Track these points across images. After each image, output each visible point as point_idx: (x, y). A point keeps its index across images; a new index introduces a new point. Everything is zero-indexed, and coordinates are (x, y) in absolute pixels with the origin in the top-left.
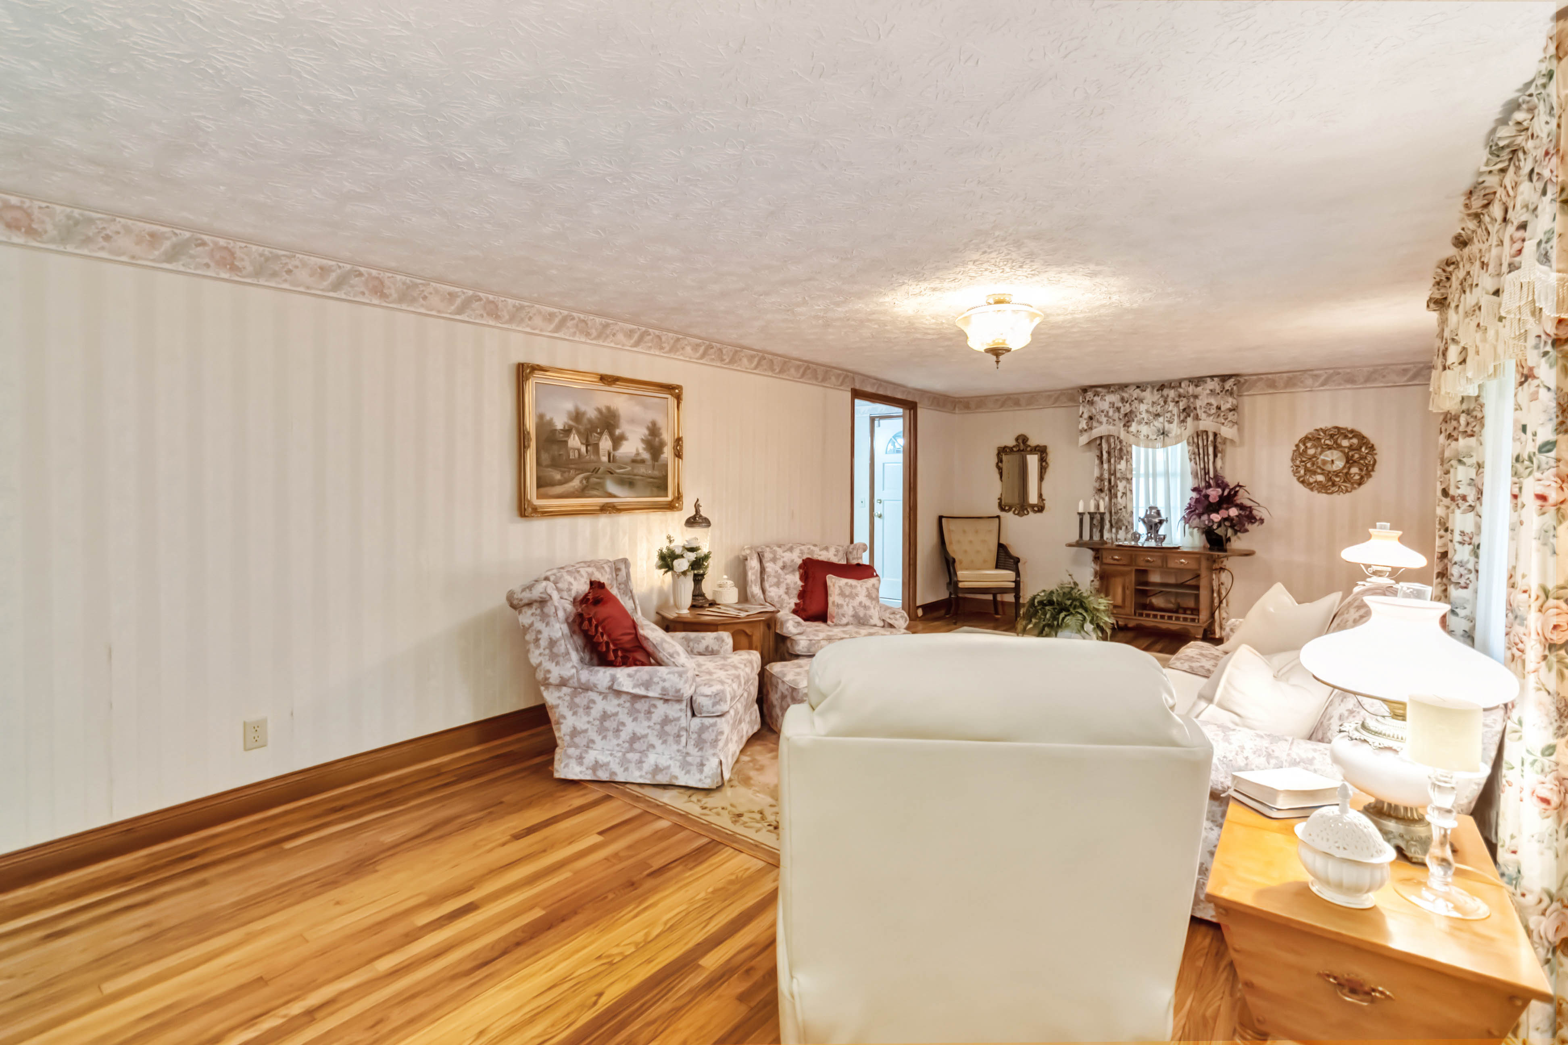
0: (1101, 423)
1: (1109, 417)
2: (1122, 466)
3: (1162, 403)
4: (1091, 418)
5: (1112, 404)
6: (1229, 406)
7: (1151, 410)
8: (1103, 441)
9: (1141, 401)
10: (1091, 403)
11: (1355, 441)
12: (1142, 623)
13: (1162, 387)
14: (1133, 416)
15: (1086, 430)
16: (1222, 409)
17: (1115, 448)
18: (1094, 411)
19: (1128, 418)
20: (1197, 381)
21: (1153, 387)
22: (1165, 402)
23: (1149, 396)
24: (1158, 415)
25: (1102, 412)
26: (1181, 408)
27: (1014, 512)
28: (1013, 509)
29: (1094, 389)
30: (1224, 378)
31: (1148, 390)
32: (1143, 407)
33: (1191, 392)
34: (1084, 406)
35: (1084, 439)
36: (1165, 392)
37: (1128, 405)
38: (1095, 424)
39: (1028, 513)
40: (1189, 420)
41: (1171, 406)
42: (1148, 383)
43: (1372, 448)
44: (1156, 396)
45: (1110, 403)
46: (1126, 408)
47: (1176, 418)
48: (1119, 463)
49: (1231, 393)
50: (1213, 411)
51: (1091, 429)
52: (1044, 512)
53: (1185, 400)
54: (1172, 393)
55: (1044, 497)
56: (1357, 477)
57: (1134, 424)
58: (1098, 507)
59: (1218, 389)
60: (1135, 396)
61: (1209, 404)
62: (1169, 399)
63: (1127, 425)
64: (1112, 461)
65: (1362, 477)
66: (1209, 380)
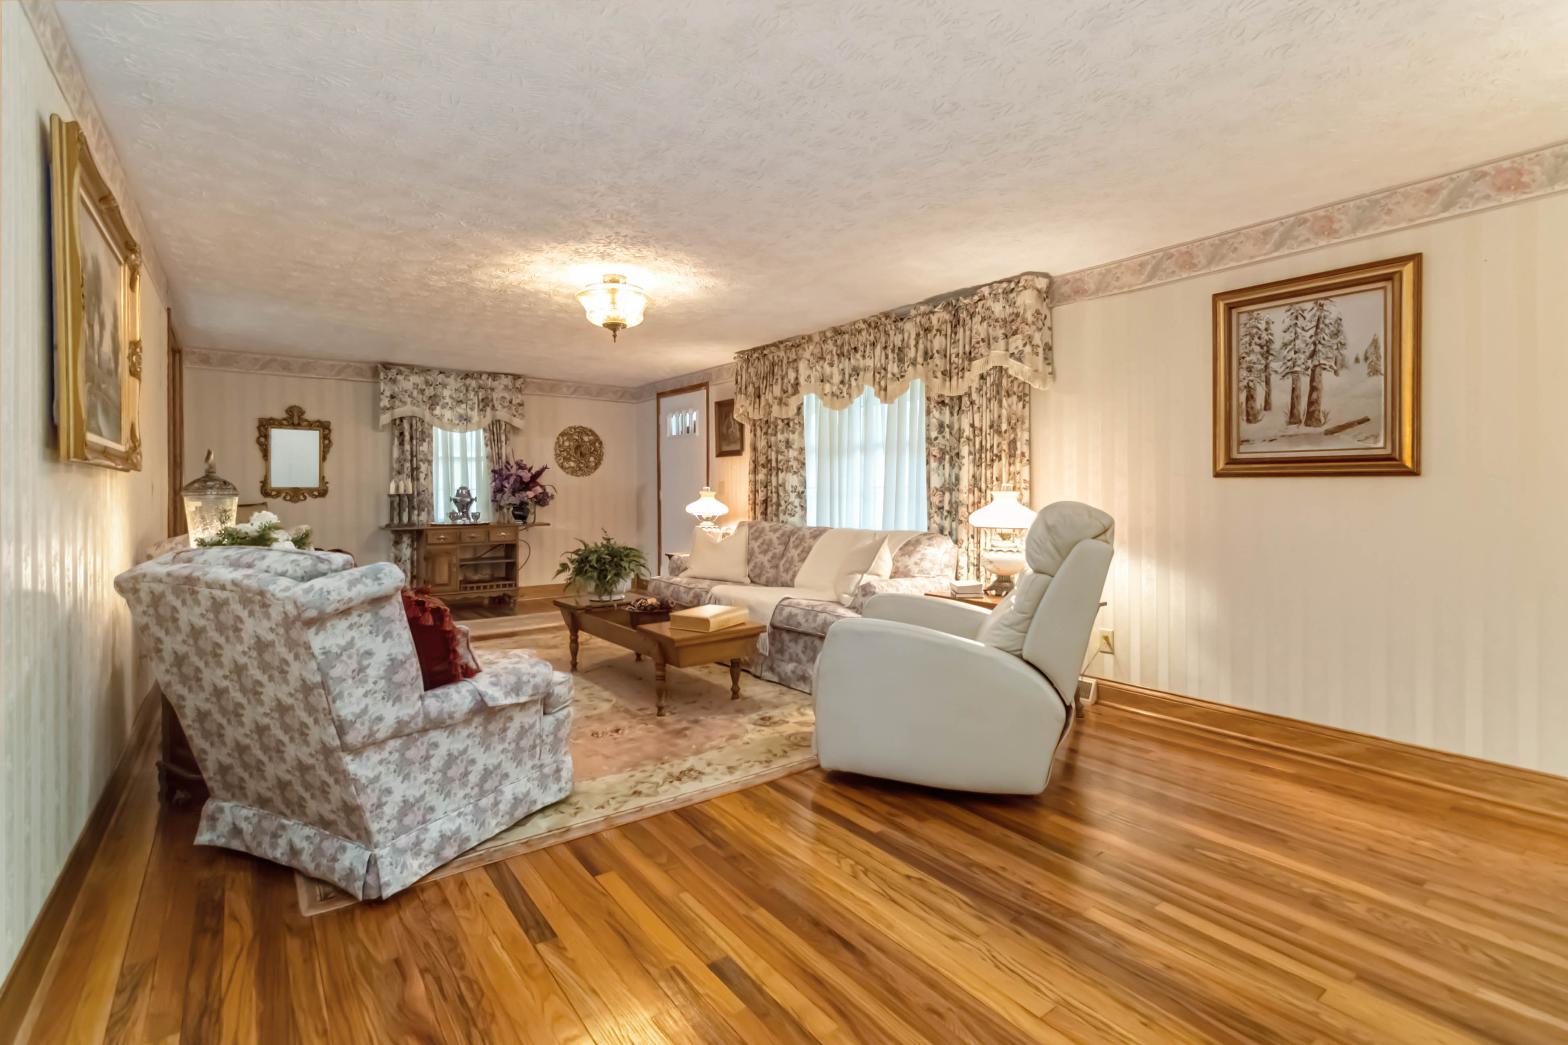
0: (405, 403)
1: (413, 398)
2: (424, 447)
3: (464, 391)
4: (392, 397)
5: (416, 386)
6: (519, 401)
7: (454, 396)
8: (405, 421)
9: (445, 386)
10: (394, 381)
11: (591, 438)
12: (467, 596)
13: (467, 376)
14: (437, 400)
15: (388, 409)
16: (514, 402)
17: (416, 430)
18: (396, 389)
19: (433, 401)
20: (494, 376)
21: (458, 375)
22: (467, 390)
23: (453, 383)
24: (461, 402)
25: (406, 391)
26: (481, 398)
27: (285, 498)
28: (283, 495)
29: (397, 367)
30: (516, 377)
31: (452, 377)
32: (446, 393)
33: (489, 385)
34: (386, 384)
35: (385, 419)
36: (468, 381)
37: (432, 388)
38: (397, 403)
39: (305, 498)
40: (489, 409)
41: (472, 395)
42: (453, 371)
43: (601, 443)
44: (459, 384)
45: (414, 384)
46: (430, 391)
47: (476, 406)
48: (422, 445)
49: (520, 390)
50: (507, 404)
51: (392, 408)
52: (328, 496)
53: (483, 391)
54: (473, 383)
55: (326, 480)
56: (593, 464)
57: (438, 408)
58: (397, 488)
59: (510, 386)
60: (440, 380)
61: (503, 398)
62: (470, 389)
63: (432, 408)
64: (414, 442)
65: (596, 464)
66: (503, 376)
